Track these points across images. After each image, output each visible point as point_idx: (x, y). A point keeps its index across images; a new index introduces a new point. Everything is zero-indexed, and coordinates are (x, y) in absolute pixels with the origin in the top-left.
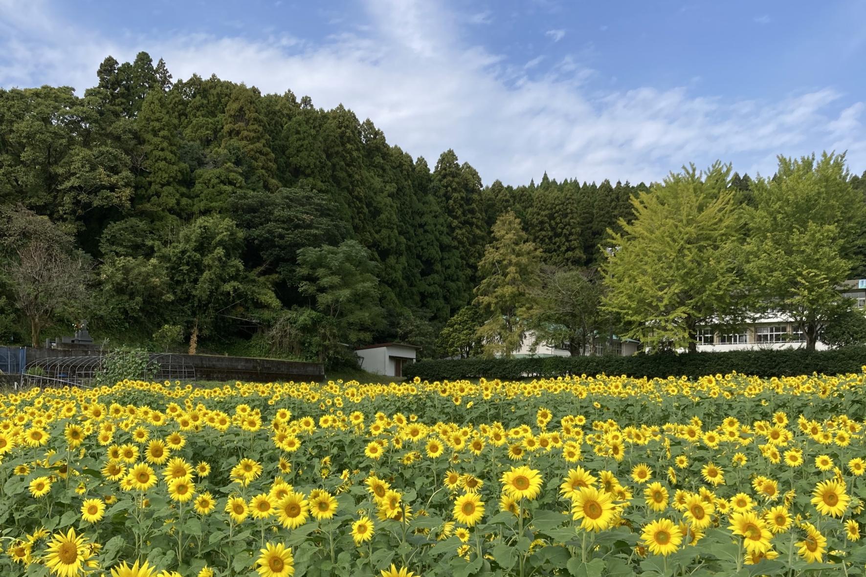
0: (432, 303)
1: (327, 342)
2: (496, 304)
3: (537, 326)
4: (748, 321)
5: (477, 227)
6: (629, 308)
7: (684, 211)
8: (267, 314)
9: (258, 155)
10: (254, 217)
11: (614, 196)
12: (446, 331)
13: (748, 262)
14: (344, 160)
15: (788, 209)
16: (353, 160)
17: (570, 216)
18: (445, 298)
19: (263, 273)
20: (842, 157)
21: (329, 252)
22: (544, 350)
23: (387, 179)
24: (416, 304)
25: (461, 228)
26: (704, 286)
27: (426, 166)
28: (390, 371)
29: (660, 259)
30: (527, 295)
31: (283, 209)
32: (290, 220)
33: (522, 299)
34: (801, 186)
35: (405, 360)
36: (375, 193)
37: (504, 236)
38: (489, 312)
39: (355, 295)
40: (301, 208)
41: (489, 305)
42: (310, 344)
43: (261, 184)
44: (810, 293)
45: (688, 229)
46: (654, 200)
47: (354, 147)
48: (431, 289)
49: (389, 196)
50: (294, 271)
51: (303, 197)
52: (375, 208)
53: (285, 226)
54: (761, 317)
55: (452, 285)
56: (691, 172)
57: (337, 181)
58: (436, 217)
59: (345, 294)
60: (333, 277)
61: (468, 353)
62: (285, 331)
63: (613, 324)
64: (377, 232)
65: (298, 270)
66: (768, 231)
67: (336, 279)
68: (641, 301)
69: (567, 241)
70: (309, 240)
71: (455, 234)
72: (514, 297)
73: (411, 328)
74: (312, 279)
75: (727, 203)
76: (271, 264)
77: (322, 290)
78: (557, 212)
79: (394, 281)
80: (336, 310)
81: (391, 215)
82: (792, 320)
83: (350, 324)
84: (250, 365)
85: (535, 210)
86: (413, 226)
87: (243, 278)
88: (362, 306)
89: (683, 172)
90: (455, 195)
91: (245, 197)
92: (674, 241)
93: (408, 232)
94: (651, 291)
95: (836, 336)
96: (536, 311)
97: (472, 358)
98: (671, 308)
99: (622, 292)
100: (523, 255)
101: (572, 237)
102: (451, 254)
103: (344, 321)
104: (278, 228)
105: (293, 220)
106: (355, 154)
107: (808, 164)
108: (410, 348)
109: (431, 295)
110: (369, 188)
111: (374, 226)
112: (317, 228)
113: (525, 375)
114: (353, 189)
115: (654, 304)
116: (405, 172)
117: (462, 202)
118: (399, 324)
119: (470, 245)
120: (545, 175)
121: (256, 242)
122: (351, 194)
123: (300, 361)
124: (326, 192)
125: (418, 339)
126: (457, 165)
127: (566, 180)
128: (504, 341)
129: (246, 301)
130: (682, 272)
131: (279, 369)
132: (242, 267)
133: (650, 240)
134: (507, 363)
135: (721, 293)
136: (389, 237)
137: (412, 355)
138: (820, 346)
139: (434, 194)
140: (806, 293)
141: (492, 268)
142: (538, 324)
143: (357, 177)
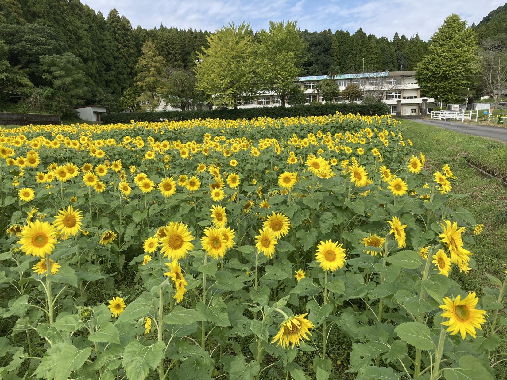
0: (112, 85)
1: (61, 105)
2: (146, 86)
3: (167, 97)
4: (258, 95)
5: (131, 48)
6: (208, 88)
7: (230, 44)
8: (26, 90)
9: (12, 5)
10: (13, 39)
11: (194, 36)
12: (121, 99)
13: (258, 68)
14: (59, 10)
15: (274, 45)
16: (64, 10)
17: (175, 44)
18: (118, 83)
19: (21, 68)
20: (296, 23)
21: (58, 58)
22: (170, 108)
23: (83, 21)
24: (104, 86)
25: (123, 49)
26: (240, 79)
27: (103, 16)
28: (94, 119)
29: (221, 66)
30: (160, 82)
31: (29, 35)
32: (33, 41)
33: (158, 83)
34: (279, 34)
35: (101, 113)
36: (78, 29)
37: (147, 53)
38: (142, 90)
39: (73, 81)
40: (39, 35)
41: (142, 86)
42: (52, 105)
43: (15, 21)
44: (283, 82)
45: (232, 52)
46: (217, 38)
47: (64, 3)
48: (111, 78)
49: (85, 30)
50: (39, 68)
51: (40, 29)
52: (78, 36)
53: (32, 44)
54: (263, 93)
55: (121, 77)
56: (232, 26)
57: (57, 21)
58: (110, 42)
59: (68, 80)
60: (61, 71)
61: (133, 110)
62: (37, 99)
63: (201, 96)
64: (81, 49)
65: (41, 67)
66: (266, 54)
67: (63, 73)
68: (213, 85)
69: (175, 56)
70: (45, 51)
71: (120, 51)
72: (154, 82)
73: (102, 97)
74: (50, 72)
75: (249, 41)
76: (25, 64)
77: (55, 78)
78: (169, 42)
79: (92, 74)
80: (65, 88)
81: (87, 40)
82: (276, 94)
83: (72, 96)
84: (20, 117)
85: (159, 41)
86: (99, 46)
87: (10, 71)
88: (77, 86)
89: (229, 26)
90: (119, 32)
91: (6, 28)
92: (227, 58)
93: (97, 50)
94: (217, 81)
95: (293, 101)
96: (165, 89)
97: (135, 112)
98: (226, 89)
99: (204, 81)
100: (157, 62)
101: (176, 55)
102: (119, 61)
103: (69, 94)
104: (28, 45)
105: (35, 41)
106: (65, 7)
107: (281, 25)
108: (104, 108)
109: (111, 82)
110: (74, 26)
111: (79, 46)
112: (49, 45)
113: (162, 120)
114: (66, 26)
115: (219, 87)
116: (92, 19)
117: (123, 36)
118: (96, 95)
119: (128, 57)
120: (161, 24)
121: (16, 52)
122: (65, 28)
123: (47, 114)
124: (52, 26)
125: (107, 103)
126: (119, 17)
127: (171, 28)
128: (150, 103)
129: (13, 83)
130: (231, 72)
131: (36, 119)
132: (9, 65)
133: (216, 57)
134: (153, 114)
135: (247, 82)
136: (87, 51)
137: (104, 111)
138: (287, 106)
139: (108, 31)
140: (282, 82)
141: (142, 68)
142: (166, 96)
143: (67, 19)
